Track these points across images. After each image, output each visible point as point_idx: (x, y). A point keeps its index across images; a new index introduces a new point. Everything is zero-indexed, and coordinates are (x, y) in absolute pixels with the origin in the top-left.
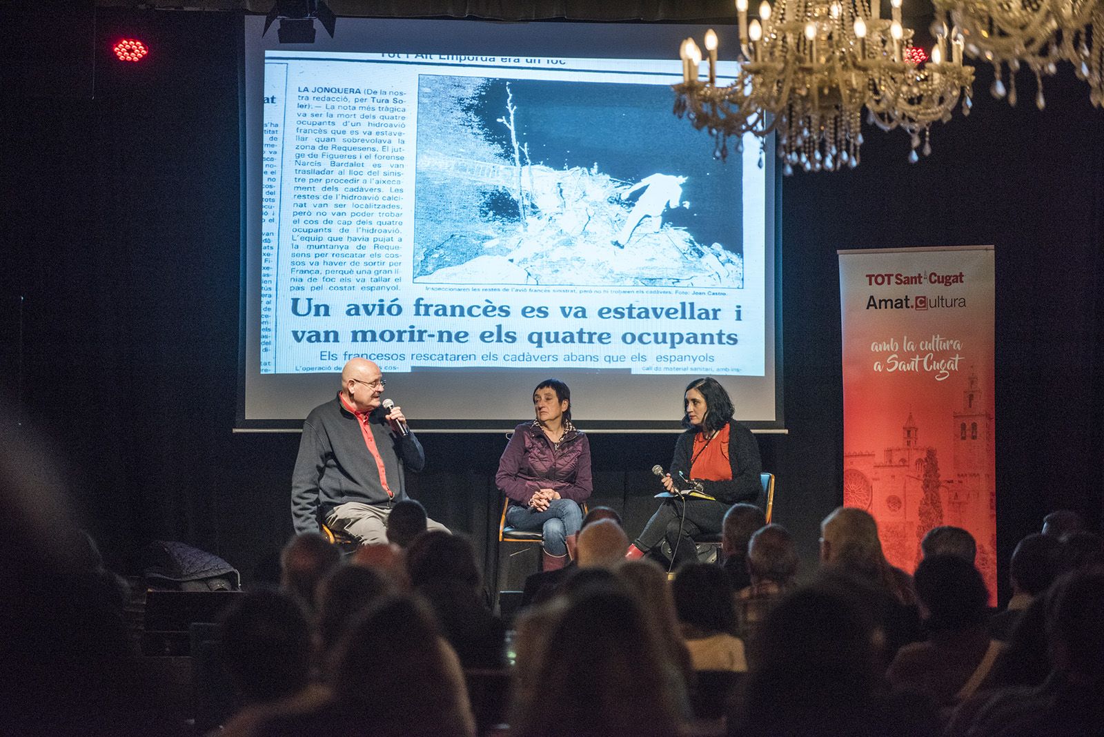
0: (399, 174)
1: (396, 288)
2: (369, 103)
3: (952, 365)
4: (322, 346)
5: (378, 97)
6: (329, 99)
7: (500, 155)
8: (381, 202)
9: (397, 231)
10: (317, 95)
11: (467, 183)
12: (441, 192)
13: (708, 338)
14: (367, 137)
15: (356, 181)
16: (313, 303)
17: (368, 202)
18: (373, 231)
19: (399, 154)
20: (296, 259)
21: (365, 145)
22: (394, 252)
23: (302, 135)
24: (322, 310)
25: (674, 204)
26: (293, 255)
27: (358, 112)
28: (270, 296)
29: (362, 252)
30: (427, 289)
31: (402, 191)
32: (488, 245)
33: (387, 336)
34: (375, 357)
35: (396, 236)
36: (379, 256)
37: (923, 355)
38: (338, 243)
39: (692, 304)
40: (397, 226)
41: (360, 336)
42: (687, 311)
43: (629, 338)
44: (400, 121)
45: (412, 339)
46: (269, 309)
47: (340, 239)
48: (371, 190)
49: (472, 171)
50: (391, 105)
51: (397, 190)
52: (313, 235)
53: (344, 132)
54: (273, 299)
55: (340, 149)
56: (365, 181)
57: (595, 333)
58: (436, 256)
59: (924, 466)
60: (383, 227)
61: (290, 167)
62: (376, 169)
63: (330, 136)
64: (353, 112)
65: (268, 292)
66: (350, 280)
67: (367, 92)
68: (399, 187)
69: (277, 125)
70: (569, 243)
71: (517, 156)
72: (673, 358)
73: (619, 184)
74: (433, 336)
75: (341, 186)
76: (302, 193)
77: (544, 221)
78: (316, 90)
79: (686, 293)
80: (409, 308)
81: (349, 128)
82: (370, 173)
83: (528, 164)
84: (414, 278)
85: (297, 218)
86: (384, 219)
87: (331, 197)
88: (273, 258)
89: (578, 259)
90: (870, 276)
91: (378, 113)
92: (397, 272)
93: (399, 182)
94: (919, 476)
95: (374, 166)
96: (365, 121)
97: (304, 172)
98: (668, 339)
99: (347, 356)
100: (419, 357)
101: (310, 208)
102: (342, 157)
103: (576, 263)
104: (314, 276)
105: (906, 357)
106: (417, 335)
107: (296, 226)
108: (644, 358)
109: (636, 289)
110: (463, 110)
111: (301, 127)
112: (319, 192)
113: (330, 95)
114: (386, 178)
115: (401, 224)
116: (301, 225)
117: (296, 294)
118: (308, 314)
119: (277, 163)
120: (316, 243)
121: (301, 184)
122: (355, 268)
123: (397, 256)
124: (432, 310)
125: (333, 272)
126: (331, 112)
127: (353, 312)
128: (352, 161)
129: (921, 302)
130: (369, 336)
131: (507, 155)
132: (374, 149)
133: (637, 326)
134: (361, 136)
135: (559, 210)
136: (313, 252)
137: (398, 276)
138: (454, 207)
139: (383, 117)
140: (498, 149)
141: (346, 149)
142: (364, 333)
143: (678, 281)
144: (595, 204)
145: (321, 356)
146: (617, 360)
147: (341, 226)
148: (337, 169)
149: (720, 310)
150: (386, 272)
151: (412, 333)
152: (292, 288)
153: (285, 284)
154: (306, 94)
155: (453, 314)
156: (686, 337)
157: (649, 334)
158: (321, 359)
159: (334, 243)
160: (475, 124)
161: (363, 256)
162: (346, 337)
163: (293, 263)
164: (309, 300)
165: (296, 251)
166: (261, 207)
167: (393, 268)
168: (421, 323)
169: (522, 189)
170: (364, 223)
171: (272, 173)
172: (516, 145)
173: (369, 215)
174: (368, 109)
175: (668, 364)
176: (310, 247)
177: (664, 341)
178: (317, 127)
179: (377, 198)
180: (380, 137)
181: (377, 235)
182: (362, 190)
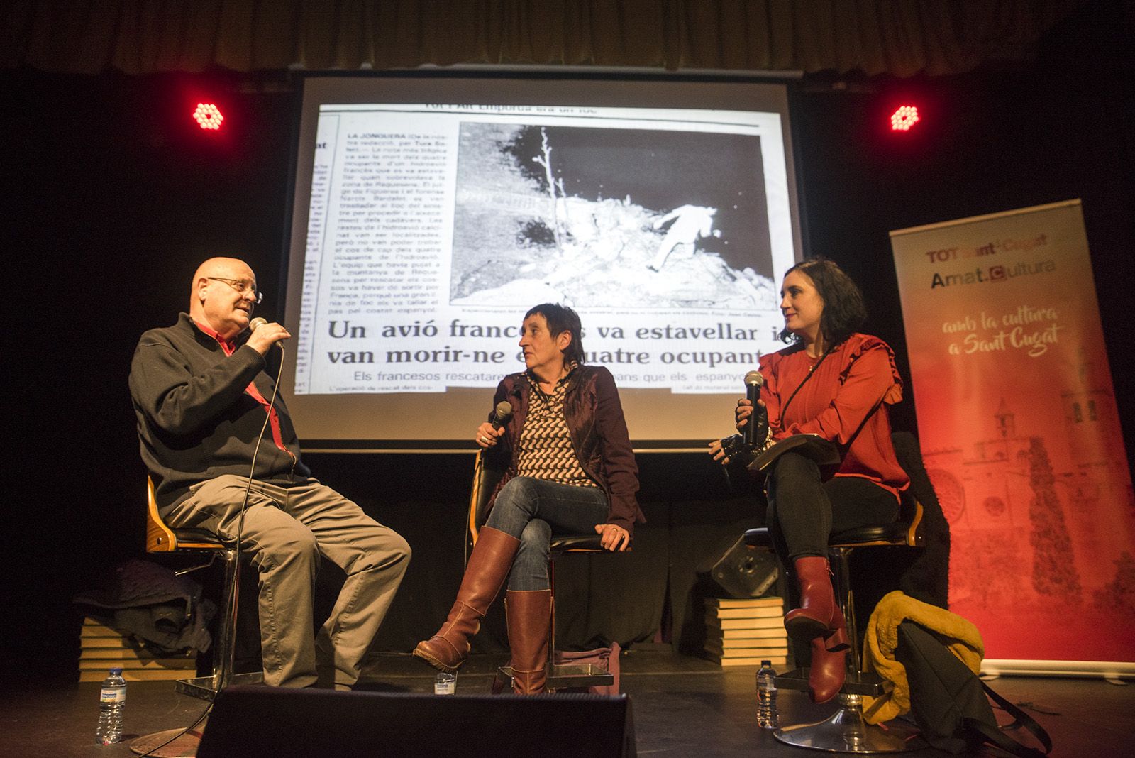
0: (439, 206)
1: (432, 310)
2: (413, 146)
3: (1049, 337)
4: (357, 366)
5: (422, 140)
6: (376, 143)
7: (536, 189)
8: (420, 231)
9: (435, 257)
10: (365, 140)
11: (504, 214)
12: (479, 222)
13: (747, 358)
14: (409, 175)
15: (396, 213)
16: (350, 326)
17: (407, 231)
18: (412, 257)
19: (439, 189)
20: (336, 285)
21: (408, 181)
22: (433, 276)
23: (349, 174)
24: (358, 332)
25: (706, 233)
26: (334, 281)
27: (402, 154)
28: (309, 319)
29: (399, 277)
30: (463, 310)
31: (440, 221)
32: (524, 269)
33: (422, 356)
34: (409, 377)
35: (434, 262)
36: (417, 280)
37: (1008, 330)
38: (378, 269)
39: (729, 326)
40: (436, 253)
41: (394, 357)
42: (724, 331)
43: (668, 358)
44: (441, 161)
45: (447, 359)
46: (307, 332)
47: (380, 265)
48: (412, 221)
49: (509, 203)
50: (433, 147)
51: (436, 221)
52: (353, 262)
53: (388, 171)
54: (312, 322)
55: (383, 185)
56: (406, 213)
57: (633, 354)
58: (473, 279)
59: (1029, 459)
60: (422, 254)
61: (336, 202)
62: (417, 203)
63: (374, 174)
64: (397, 154)
65: (308, 316)
66: (387, 303)
67: (411, 137)
68: (438, 217)
69: (326, 167)
70: (604, 267)
71: (552, 189)
72: (713, 378)
73: (651, 214)
74: (468, 356)
75: (383, 218)
76: (346, 224)
77: (580, 248)
78: (365, 136)
79: (722, 314)
80: (445, 329)
81: (392, 168)
82: (411, 206)
83: (562, 196)
84: (451, 300)
85: (339, 247)
86: (423, 247)
87: (372, 228)
88: (315, 284)
89: (614, 282)
90: (931, 254)
91: (420, 154)
92: (433, 295)
93: (438, 213)
94: (1024, 471)
95: (415, 199)
96: (408, 161)
97: (348, 206)
98: (707, 358)
99: (381, 377)
100: (453, 377)
101: (352, 237)
102: (385, 192)
103: (612, 287)
104: (353, 300)
105: (990, 335)
106: (453, 356)
107: (338, 254)
108: (683, 377)
109: (672, 310)
110: (501, 151)
111: (350, 167)
112: (362, 224)
113: (377, 140)
114: (427, 210)
115: (439, 250)
116: (344, 254)
117: (334, 317)
118: (344, 335)
119: (324, 199)
120: (356, 269)
121: (345, 217)
122: (393, 292)
123: (434, 280)
124: (467, 332)
125: (371, 296)
126: (377, 154)
127: (389, 333)
128: (394, 195)
129: (998, 273)
130: (404, 357)
131: (543, 188)
132: (415, 185)
133: (676, 346)
134: (404, 174)
135: (594, 237)
136: (352, 277)
137: (434, 299)
138: (491, 235)
139: (426, 158)
140: (533, 183)
141: (389, 185)
142: (399, 354)
143: (714, 303)
144: (628, 232)
145: (356, 376)
146: (656, 380)
147: (382, 254)
148: (379, 203)
149: (756, 331)
150: (423, 295)
151: (447, 353)
152: (331, 312)
153: (325, 307)
154: (355, 140)
155: (489, 335)
156: (724, 357)
157: (688, 354)
158: (355, 379)
159: (373, 269)
160: (512, 163)
161: (400, 280)
162: (380, 358)
163: (333, 288)
164: (347, 323)
165: (336, 277)
166: (306, 237)
167: (430, 291)
168: (456, 343)
169: (558, 218)
170: (403, 250)
171: (319, 208)
172: (550, 179)
173: (408, 243)
174: (412, 150)
175: (708, 383)
176: (350, 273)
177: (703, 360)
178: (363, 167)
179: (417, 228)
180: (421, 175)
181: (415, 261)
182: (402, 220)
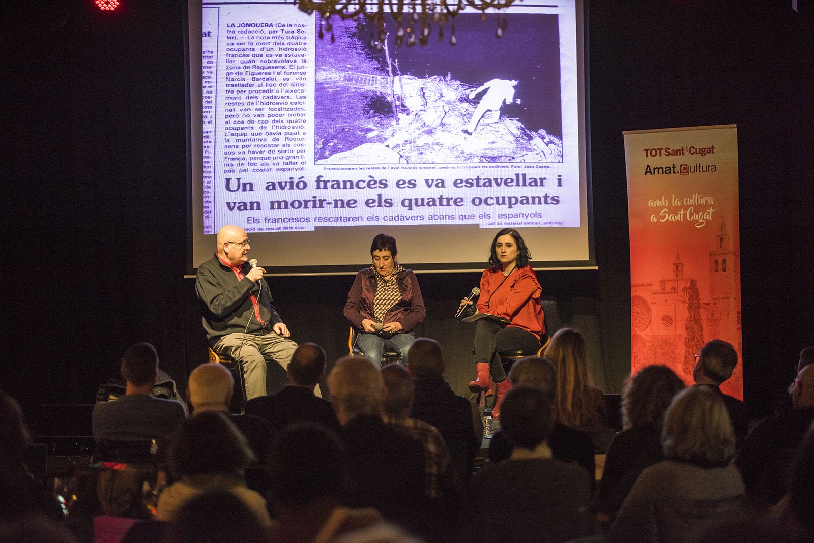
0: (303, 85)
1: (302, 169)
2: (279, 34)
3: (708, 215)
4: (249, 213)
5: (286, 29)
6: (250, 32)
7: (377, 69)
8: (289, 106)
9: (302, 127)
10: (241, 29)
11: (353, 90)
12: (335, 96)
13: (537, 200)
14: (278, 59)
15: (271, 91)
16: (242, 181)
17: (280, 106)
18: (285, 127)
19: (302, 70)
20: (228, 150)
21: (277, 64)
22: (300, 142)
23: (231, 59)
24: (248, 187)
25: (509, 101)
26: (226, 147)
27: (272, 41)
28: (210, 177)
29: (276, 143)
30: (325, 169)
31: (305, 97)
32: (370, 135)
33: (296, 204)
34: (288, 220)
35: (301, 131)
36: (289, 146)
37: (686, 208)
38: (259, 137)
39: (524, 175)
40: (302, 123)
41: (276, 205)
42: (520, 180)
43: (477, 202)
44: (303, 46)
45: (315, 206)
46: (209, 187)
47: (260, 134)
48: (282, 97)
49: (357, 81)
50: (295, 34)
51: (301, 97)
52: (240, 132)
53: (261, 56)
54: (212, 179)
55: (258, 68)
56: (277, 91)
57: (452, 199)
58: (332, 144)
59: (689, 293)
60: (291, 125)
61: (223, 83)
62: (286, 82)
63: (251, 58)
64: (268, 41)
65: (209, 175)
66: (268, 164)
67: (277, 25)
68: (303, 94)
69: (212, 52)
70: (430, 132)
71: (390, 69)
72: (511, 216)
73: (467, 87)
74: (330, 203)
75: (260, 95)
76: (232, 101)
77: (412, 117)
78: (240, 25)
79: (519, 167)
80: (312, 184)
81: (265, 53)
82: (281, 85)
83: (398, 74)
84: (315, 161)
85: (228, 119)
86: (292, 118)
87: (253, 104)
88: (212, 150)
89: (437, 144)
90: (646, 150)
91: (286, 41)
92: (302, 157)
93: (303, 91)
94: (685, 300)
95: (284, 79)
96: (277, 47)
97: (233, 86)
98: (507, 201)
99: (267, 220)
100: (320, 219)
101: (237, 112)
102: (260, 74)
103: (437, 147)
104: (242, 162)
105: (674, 211)
106: (319, 203)
107: (227, 126)
108: (489, 216)
109: (481, 165)
110: (349, 37)
111: (230, 53)
112: (244, 100)
113: (251, 29)
114: (294, 88)
115: (304, 121)
116: (232, 125)
117: (229, 175)
118: (237, 190)
119: (213, 79)
120: (243, 138)
121: (230, 95)
122: (271, 155)
123: (302, 145)
124: (329, 185)
125: (255, 158)
126: (252, 41)
127: (271, 187)
128: (268, 76)
129: (684, 169)
130: (283, 205)
131: (382, 69)
132: (284, 68)
133: (483, 192)
134: (274, 58)
135: (423, 108)
136: (240, 144)
137: (303, 160)
138: (344, 108)
139: (290, 44)
140: (375, 64)
141: (263, 68)
142: (279, 203)
143: (513, 158)
144: (449, 103)
145: (248, 220)
146: (469, 218)
147: (261, 125)
148: (256, 83)
149: (545, 179)
150: (294, 157)
151: (315, 202)
152: (226, 171)
153: (221, 168)
154: (232, 29)
155: (345, 187)
156: (520, 199)
157: (492, 198)
158: (248, 223)
159: (256, 137)
160: (358, 47)
161: (277, 146)
162: (266, 206)
163: (226, 153)
164: (238, 180)
165: (228, 144)
166: (202, 112)
167: (299, 154)
168: (321, 194)
169: (395, 93)
170: (277, 122)
171: (209, 87)
172: (389, 61)
173: (281, 116)
174: (279, 38)
175: (507, 220)
176: (238, 140)
177: (504, 203)
178: (242, 53)
179: (286, 103)
180: (288, 58)
181: (287, 130)
182: (275, 97)
